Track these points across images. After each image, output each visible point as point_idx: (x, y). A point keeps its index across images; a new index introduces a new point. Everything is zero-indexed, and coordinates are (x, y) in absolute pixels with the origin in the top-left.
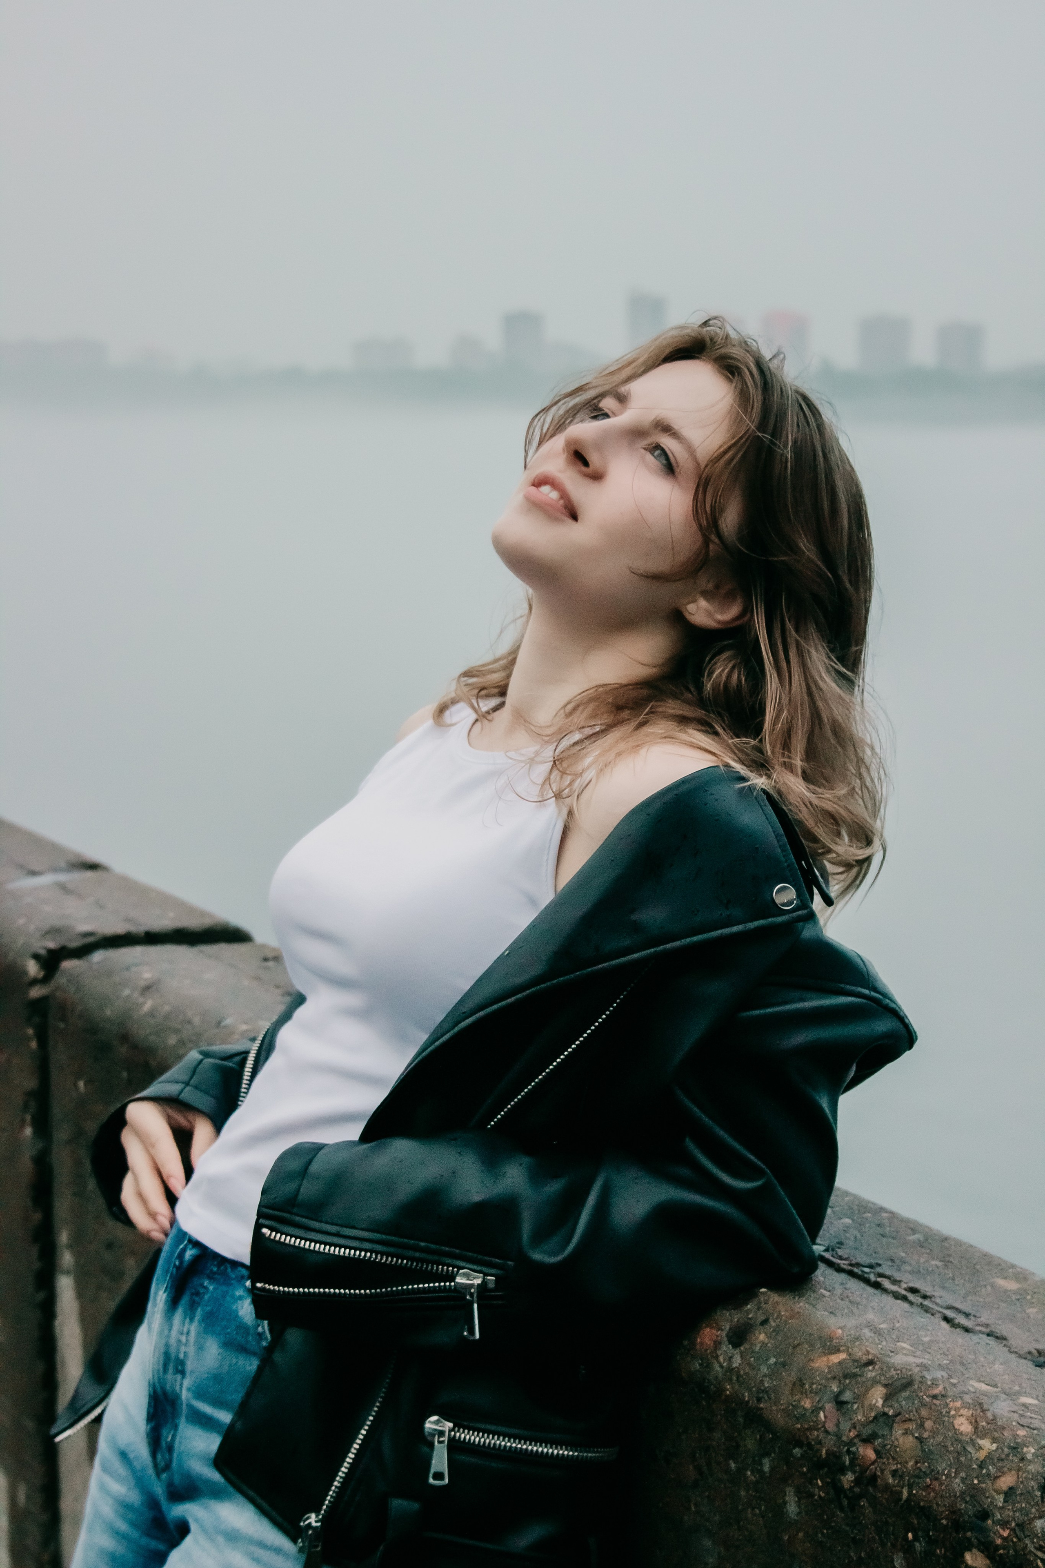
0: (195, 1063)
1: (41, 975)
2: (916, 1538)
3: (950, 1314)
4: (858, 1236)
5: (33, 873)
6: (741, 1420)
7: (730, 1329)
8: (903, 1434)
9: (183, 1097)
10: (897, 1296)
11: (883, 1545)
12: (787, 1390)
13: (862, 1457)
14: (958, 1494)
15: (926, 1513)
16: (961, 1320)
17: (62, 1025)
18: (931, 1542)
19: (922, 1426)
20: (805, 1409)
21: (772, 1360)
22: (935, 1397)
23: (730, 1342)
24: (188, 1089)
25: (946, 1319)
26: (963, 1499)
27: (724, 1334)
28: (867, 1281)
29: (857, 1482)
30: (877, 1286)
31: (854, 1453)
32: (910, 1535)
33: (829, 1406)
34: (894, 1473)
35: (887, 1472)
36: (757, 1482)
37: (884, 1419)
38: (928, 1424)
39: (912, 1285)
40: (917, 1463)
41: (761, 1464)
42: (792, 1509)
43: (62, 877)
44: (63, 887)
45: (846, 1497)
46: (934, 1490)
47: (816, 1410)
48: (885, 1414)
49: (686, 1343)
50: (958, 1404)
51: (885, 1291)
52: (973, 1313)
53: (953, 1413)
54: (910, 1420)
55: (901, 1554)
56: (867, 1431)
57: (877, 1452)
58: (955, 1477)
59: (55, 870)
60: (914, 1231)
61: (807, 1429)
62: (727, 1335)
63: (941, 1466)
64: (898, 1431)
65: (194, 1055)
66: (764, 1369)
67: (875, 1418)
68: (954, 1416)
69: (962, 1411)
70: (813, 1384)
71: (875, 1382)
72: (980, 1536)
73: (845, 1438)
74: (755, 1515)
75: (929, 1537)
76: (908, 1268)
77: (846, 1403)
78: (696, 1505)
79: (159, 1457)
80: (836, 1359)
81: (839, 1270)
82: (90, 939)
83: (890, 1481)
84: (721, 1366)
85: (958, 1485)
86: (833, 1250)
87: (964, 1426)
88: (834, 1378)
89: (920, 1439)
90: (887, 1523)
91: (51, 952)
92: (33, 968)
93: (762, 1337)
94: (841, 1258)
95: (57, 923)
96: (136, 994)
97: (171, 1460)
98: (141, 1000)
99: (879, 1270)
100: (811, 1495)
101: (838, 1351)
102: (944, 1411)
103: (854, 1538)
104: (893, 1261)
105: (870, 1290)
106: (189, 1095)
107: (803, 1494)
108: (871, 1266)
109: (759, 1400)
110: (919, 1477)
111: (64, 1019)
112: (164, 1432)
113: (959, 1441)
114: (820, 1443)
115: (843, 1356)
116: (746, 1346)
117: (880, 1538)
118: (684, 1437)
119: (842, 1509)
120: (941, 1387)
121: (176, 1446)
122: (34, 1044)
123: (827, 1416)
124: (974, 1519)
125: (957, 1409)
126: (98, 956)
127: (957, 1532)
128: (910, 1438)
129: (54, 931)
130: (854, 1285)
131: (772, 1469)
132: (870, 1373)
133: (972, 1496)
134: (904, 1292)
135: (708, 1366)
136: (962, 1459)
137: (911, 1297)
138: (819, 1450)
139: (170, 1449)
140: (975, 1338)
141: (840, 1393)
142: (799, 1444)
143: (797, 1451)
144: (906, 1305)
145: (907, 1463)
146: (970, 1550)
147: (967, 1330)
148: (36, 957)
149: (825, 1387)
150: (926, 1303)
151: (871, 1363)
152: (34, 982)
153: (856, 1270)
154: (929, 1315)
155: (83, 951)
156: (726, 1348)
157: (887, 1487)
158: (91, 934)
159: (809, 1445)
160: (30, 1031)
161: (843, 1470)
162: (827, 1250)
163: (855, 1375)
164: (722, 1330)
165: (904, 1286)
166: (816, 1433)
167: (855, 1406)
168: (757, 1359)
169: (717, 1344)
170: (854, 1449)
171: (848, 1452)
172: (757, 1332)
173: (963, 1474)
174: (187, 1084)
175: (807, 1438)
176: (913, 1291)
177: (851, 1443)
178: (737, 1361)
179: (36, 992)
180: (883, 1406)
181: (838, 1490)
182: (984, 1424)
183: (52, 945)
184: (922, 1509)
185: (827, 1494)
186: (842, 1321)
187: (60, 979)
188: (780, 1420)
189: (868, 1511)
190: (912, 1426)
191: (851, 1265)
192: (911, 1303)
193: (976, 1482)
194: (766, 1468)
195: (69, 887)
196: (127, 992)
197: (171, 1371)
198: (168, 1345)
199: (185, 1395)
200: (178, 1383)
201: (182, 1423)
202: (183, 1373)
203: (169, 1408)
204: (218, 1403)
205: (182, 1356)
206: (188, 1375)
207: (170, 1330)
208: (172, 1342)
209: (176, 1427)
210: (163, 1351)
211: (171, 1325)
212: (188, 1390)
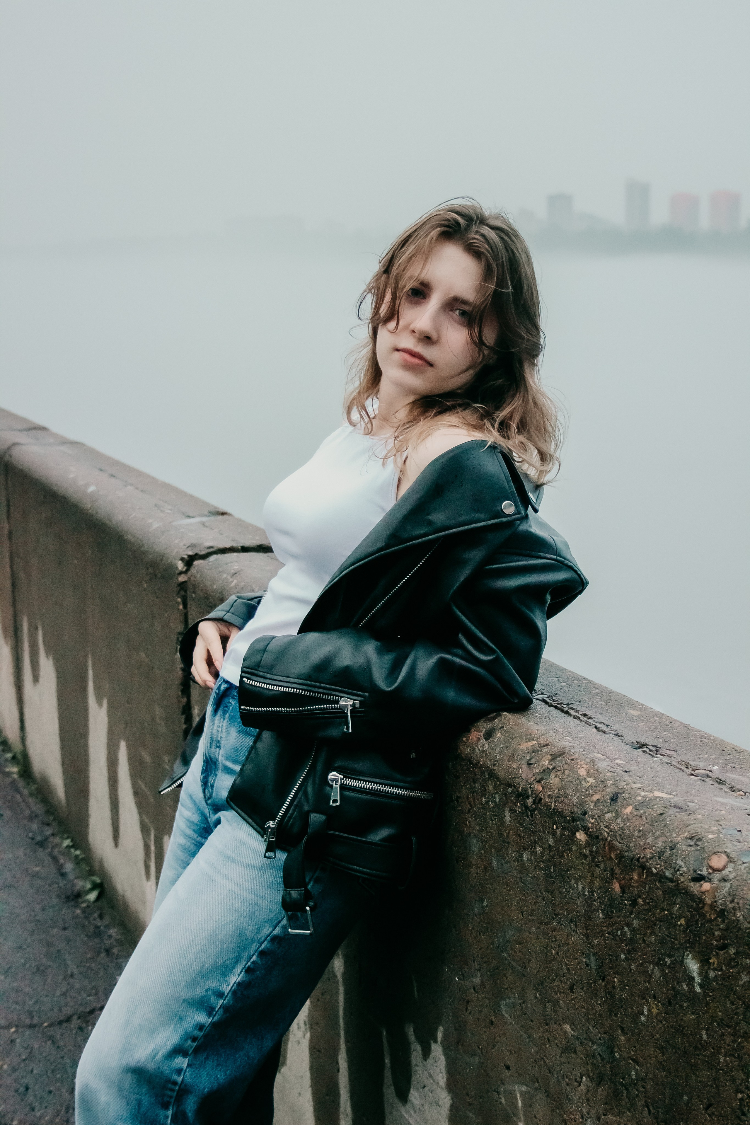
0: (233, 601)
1: (184, 570)
2: (557, 828)
3: (598, 725)
4: (567, 690)
5: (189, 517)
6: (487, 776)
7: (485, 731)
8: (555, 777)
9: (225, 618)
10: (575, 717)
11: (544, 833)
12: (506, 760)
13: (536, 790)
14: (575, 804)
15: (561, 814)
16: (604, 728)
17: (194, 595)
18: (564, 828)
19: (563, 773)
20: (514, 768)
21: (502, 746)
22: (572, 760)
23: (485, 738)
24: (229, 614)
25: (596, 728)
26: (576, 806)
27: (482, 734)
28: (562, 711)
29: (534, 802)
30: (567, 713)
31: (533, 788)
32: (555, 826)
33: (525, 766)
34: (549, 796)
35: (546, 796)
36: (494, 807)
37: (547, 771)
38: (567, 772)
39: (584, 713)
40: (559, 790)
41: (495, 798)
42: (508, 819)
43: (205, 519)
44: (203, 524)
45: (529, 810)
46: (565, 803)
47: (518, 768)
48: (548, 768)
49: (465, 739)
50: (582, 763)
51: (570, 715)
52: (611, 725)
53: (579, 766)
54: (559, 770)
55: (551, 836)
56: (539, 777)
57: (543, 787)
58: (574, 796)
59: (202, 515)
60: (596, 689)
61: (514, 778)
62: (483, 735)
63: (569, 792)
64: (553, 776)
65: (233, 597)
66: (498, 750)
67: (544, 770)
68: (579, 768)
69: (583, 766)
70: (518, 756)
71: (547, 754)
72: (582, 824)
73: (529, 781)
74: (493, 824)
75: (562, 826)
76: (586, 705)
77: (532, 764)
78: (469, 822)
79: (207, 791)
80: (531, 744)
81: (551, 705)
82: (211, 550)
83: (547, 800)
84: (479, 750)
85: (575, 800)
86: (551, 697)
87: (583, 772)
88: (528, 752)
89: (562, 780)
90: (545, 822)
91: (189, 556)
92: (181, 566)
93: (499, 735)
94: (554, 701)
95: (194, 541)
96: (229, 577)
97: (212, 792)
98: (231, 580)
99: (571, 706)
100: (515, 811)
101: (533, 740)
102: (575, 766)
103: (532, 831)
104: (580, 702)
105: (563, 714)
106: (228, 617)
107: (513, 811)
108: (568, 704)
109: (494, 765)
110: (559, 797)
111: (194, 592)
112: (210, 778)
113: (578, 779)
114: (519, 784)
115: (535, 742)
116: (491, 739)
117: (543, 830)
118: (463, 788)
119: (528, 817)
120: (577, 755)
121: (215, 785)
122: (181, 607)
123: (524, 772)
124: (580, 815)
125: (581, 765)
126: (213, 558)
127: (573, 823)
128: (558, 779)
129: (192, 546)
130: (555, 712)
131: (500, 800)
132: (545, 750)
133: (581, 805)
134: (579, 716)
135: (474, 750)
136: (579, 787)
137: (582, 718)
138: (518, 788)
139: (212, 786)
140: (607, 736)
141: (530, 759)
142: (510, 786)
143: (510, 790)
144: (578, 722)
145: (555, 791)
146: (578, 831)
147: (604, 732)
148: (182, 559)
149: (524, 757)
150: (589, 720)
151: (547, 745)
152: (181, 573)
153: (558, 706)
154: (588, 726)
155: (204, 557)
156: (483, 741)
157: (546, 803)
158: (212, 547)
159: (515, 786)
160: (179, 600)
161: (528, 797)
162: (548, 697)
163: (538, 751)
164: (481, 732)
165: (580, 713)
166: (517, 779)
167: (536, 765)
168: (495, 745)
169: (479, 739)
170: (533, 786)
171: (530, 787)
172: (497, 732)
173: (578, 795)
174: (228, 612)
175: (514, 782)
176: (585, 715)
177: (532, 783)
178: (486, 747)
179: (182, 579)
180: (548, 765)
181: (527, 808)
182: (592, 771)
183: (191, 553)
184: (559, 812)
185: (522, 810)
186: (539, 727)
187: (193, 570)
188: (502, 774)
189: (539, 816)
190: (559, 773)
191: (558, 704)
192: (581, 720)
193: (583, 797)
194: (497, 800)
195: (207, 524)
196: (225, 576)
197: (213, 747)
198: (212, 734)
199: (220, 759)
200: (217, 753)
201: (220, 773)
202: (219, 747)
203: (213, 766)
204: (235, 762)
205: (219, 739)
206: (222, 748)
207: (213, 726)
208: (215, 732)
209: (216, 776)
210: (210, 737)
211: (214, 723)
212: (222, 756)
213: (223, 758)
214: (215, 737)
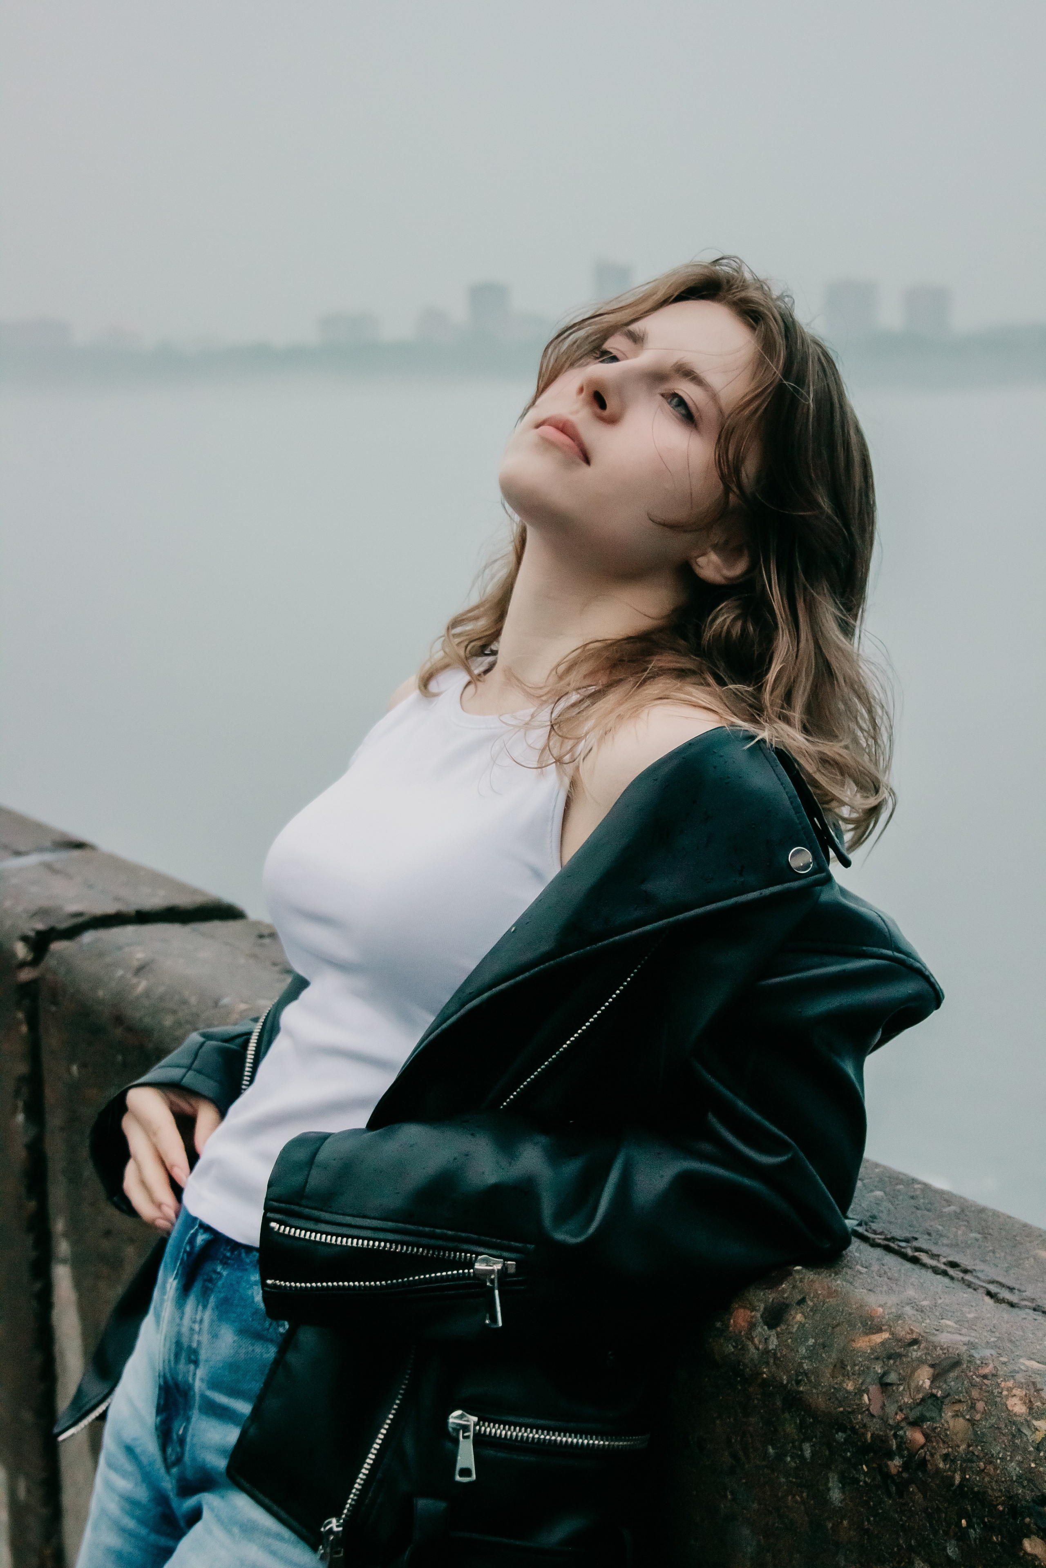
0: (198, 1045)
1: (30, 957)
2: (970, 1525)
3: (993, 1288)
4: (891, 1207)
5: (18, 853)
6: (779, 1403)
7: (765, 1309)
8: (953, 1416)
9: (186, 1081)
10: (936, 1271)
11: (935, 1533)
12: (828, 1372)
13: (910, 1441)
14: (1014, 1479)
15: (980, 1498)
16: (1005, 1294)
17: (53, 1009)
18: (989, 1529)
19: (973, 1407)
20: (847, 1392)
21: (811, 1342)
22: (985, 1377)
23: (766, 1323)
24: (190, 1072)
25: (989, 1294)
26: (1021, 1484)
27: (759, 1315)
28: (904, 1256)
29: (906, 1466)
30: (915, 1261)
31: (902, 1437)
32: (964, 1522)
33: (874, 1389)
34: (946, 1457)
35: (937, 1456)
36: (797, 1468)
37: (932, 1401)
38: (980, 1405)
39: (951, 1259)
40: (969, 1446)
41: (801, 1450)
42: (836, 1495)
43: (48, 857)
44: (49, 867)
45: (894, 1482)
46: (989, 1475)
47: (860, 1392)
48: (933, 1396)
49: (718, 1324)
50: (1010, 1384)
51: (924, 1265)
52: (1017, 1286)
53: (1005, 1393)
54: (960, 1401)
55: (953, 1542)
56: (913, 1415)
57: (926, 1436)
58: (1011, 1461)
59: (40, 849)
60: (949, 1203)
61: (850, 1413)
62: (762, 1316)
63: (996, 1449)
64: (948, 1414)
66: (803, 1350)
67: (923, 1400)
68: (1007, 1397)
69: (1014, 1392)
70: (855, 1365)
71: (921, 1362)
72: (1039, 1523)
73: (891, 1422)
74: (796, 1502)
75: (984, 1523)
76: (945, 1241)
77: (891, 1384)
78: (732, 1493)
79: (169, 1449)
80: (878, 1338)
81: (874, 1245)
82: (80, 920)
83: (941, 1465)
84: (757, 1349)
85: (1014, 1468)
86: (866, 1224)
87: (1017, 1407)
88: (877, 1358)
89: (971, 1421)
90: (938, 1510)
91: (39, 933)
92: (21, 951)
93: (799, 1317)
94: (875, 1232)
95: (44, 903)
96: (129, 975)
97: (182, 1452)
98: (135, 980)
99: (915, 1244)
100: (857, 1481)
101: (880, 1330)
102: (996, 1392)
103: (902, 1526)
104: (929, 1234)
105: (908, 1265)
106: (190, 1079)
107: (847, 1481)
108: (907, 1241)
109: (798, 1383)
110: (972, 1461)
111: (55, 1003)
112: (176, 1424)
113: (1014, 1423)
114: (865, 1426)
115: (886, 1335)
116: (783, 1327)
117: (931, 1525)
118: (718, 1422)
119: (890, 1496)
120: (991, 1366)
121: (188, 1439)
122: (24, 1029)
123: (871, 1399)
124: (1031, 1504)
125: (1010, 1389)
126: (88, 937)
127: (1015, 1519)
128: (961, 1420)
129: (42, 912)
130: (891, 1261)
131: (813, 1454)
132: (915, 1353)
133: (1030, 1481)
134: (943, 1267)
135: (744, 1348)
136: (1018, 1441)
137: (951, 1271)
138: (864, 1435)
139: (182, 1441)
140: (1022, 1313)
141: (885, 1374)
142: (842, 1428)
143: (840, 1436)
144: (946, 1280)
145: (959, 1446)
146: (1028, 1537)
147: (1012, 1305)
148: (25, 939)
149: (868, 1368)
150: (968, 1277)
151: (915, 1342)
152: (23, 965)
153: (892, 1245)
154: (970, 1290)
155: (72, 932)
156: (761, 1330)
157: (938, 1471)
158: (80, 914)
159: (853, 1429)
160: (20, 1015)
161: (890, 1455)
162: (860, 1225)
163: (900, 1356)
164: (756, 1311)
165: (944, 1260)
166: (859, 1416)
167: (901, 1388)
168: (795, 1340)
169: (752, 1326)
170: (901, 1433)
171: (895, 1436)
172: (793, 1312)
173: (1019, 1458)
174: (189, 1068)
175: (851, 1422)
176: (954, 1265)
177: (898, 1427)
178: (773, 1343)
179: (26, 975)
180: (930, 1387)
181: (886, 1475)
182: (1039, 1404)
183: (40, 926)
184: (976, 1494)
185: (874, 1479)
186: (882, 1299)
187: (50, 961)
188: (820, 1402)
189: (919, 1497)
190: (963, 1407)
191: (886, 1239)
192: (952, 1278)
193: (1033, 1465)
194: (808, 1453)
195: (58, 866)
196: (120, 973)
197: (183, 1360)
198: (179, 1334)
199: (198, 1386)
200: (191, 1374)
201: (195, 1414)
202: (196, 1363)
203: (181, 1400)
204: (234, 1392)
205: (194, 1345)
206: (201, 1365)
207: (181, 1318)
208: (185, 1330)
209: (188, 1419)
210: (174, 1340)
211: (183, 1313)
212: (202, 1380)
213: (204, 1386)
214: (185, 1341)
